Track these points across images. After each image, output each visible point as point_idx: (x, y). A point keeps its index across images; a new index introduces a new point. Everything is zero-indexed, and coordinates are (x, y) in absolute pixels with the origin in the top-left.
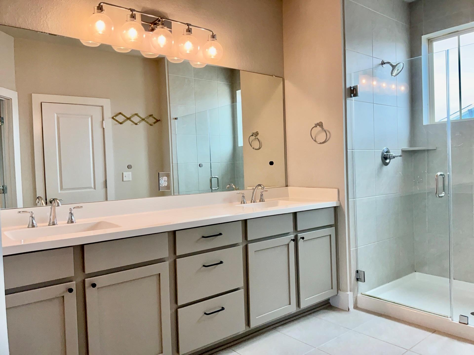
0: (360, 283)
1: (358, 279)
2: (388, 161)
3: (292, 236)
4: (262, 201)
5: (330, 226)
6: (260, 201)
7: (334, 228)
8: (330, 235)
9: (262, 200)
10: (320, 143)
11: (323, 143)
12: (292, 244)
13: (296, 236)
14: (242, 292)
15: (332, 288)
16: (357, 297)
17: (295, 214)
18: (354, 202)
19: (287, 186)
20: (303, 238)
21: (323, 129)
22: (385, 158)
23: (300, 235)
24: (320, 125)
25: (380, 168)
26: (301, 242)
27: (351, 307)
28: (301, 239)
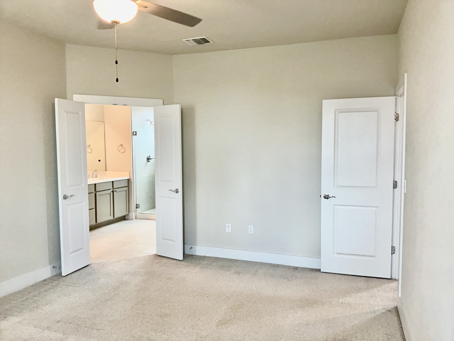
0: (138, 209)
1: (137, 208)
2: (149, 160)
3: (112, 190)
4: (97, 177)
5: (126, 187)
7: (127, 188)
8: (126, 190)
11: (123, 153)
12: (112, 193)
13: (113, 191)
14: (94, 210)
15: (126, 211)
17: (113, 182)
18: (136, 177)
19: (106, 171)
20: (116, 191)
21: (123, 147)
22: (148, 159)
23: (115, 190)
24: (122, 145)
25: (146, 163)
26: (115, 193)
27: (134, 218)
28: (115, 192)
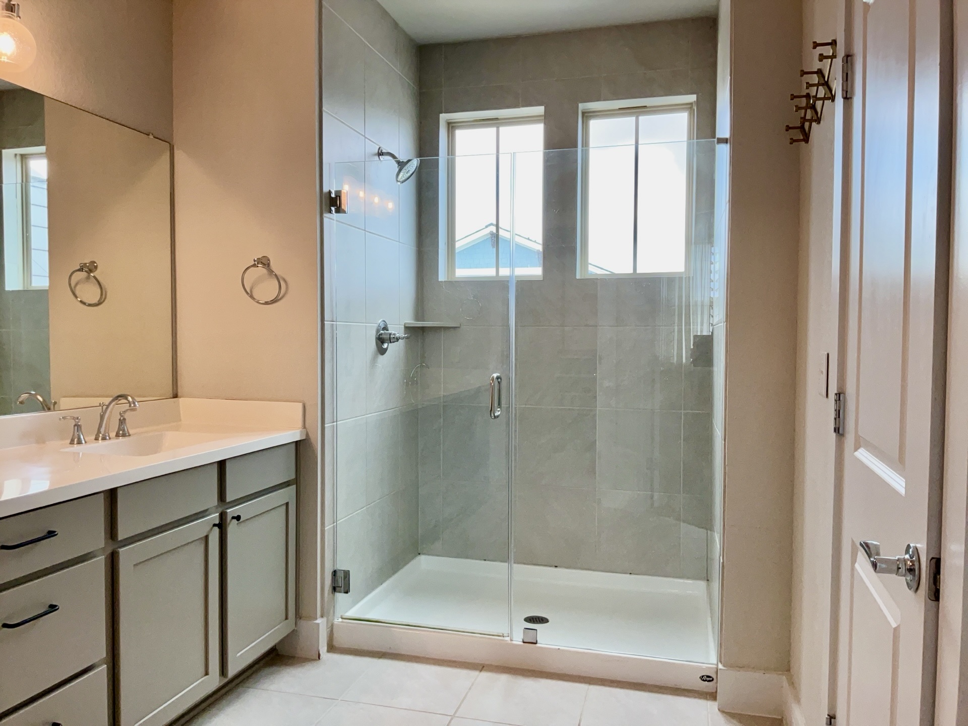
0: (340, 596)
2: (385, 346)
3: (215, 517)
5: (287, 484)
6: (117, 435)
7: (294, 487)
8: (287, 504)
9: (122, 433)
10: (266, 303)
11: (274, 301)
12: (215, 534)
14: (102, 672)
15: (287, 618)
16: (332, 625)
17: (222, 465)
18: (335, 430)
19: (175, 396)
20: (238, 518)
21: (271, 272)
22: (382, 340)
23: (231, 512)
24: (264, 262)
25: (374, 360)
26: (232, 528)
27: (323, 649)
28: (235, 521)
